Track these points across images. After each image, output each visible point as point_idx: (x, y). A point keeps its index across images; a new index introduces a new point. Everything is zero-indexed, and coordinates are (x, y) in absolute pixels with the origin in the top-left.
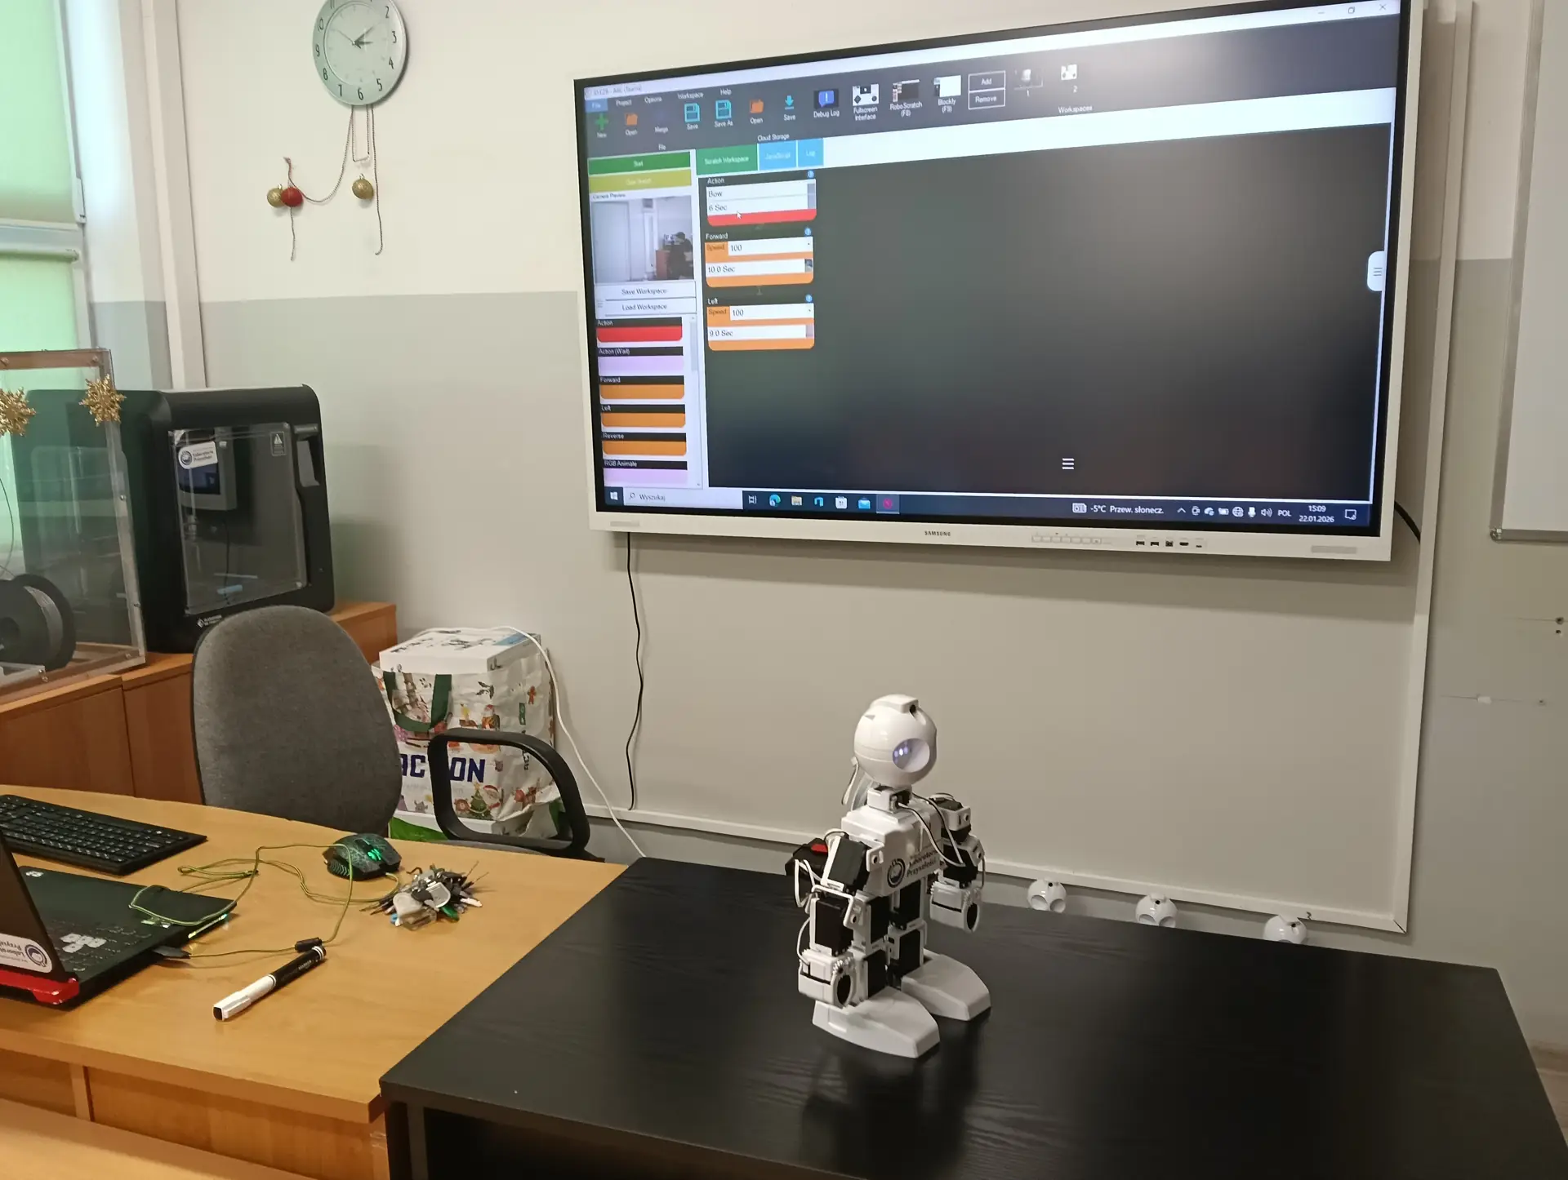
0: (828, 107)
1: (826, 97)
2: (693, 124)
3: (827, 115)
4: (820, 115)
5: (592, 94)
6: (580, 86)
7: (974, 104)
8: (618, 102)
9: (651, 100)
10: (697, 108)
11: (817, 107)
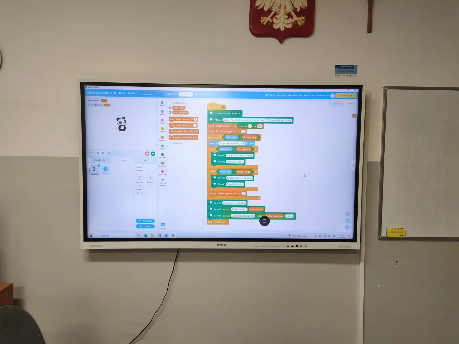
6: (83, 84)
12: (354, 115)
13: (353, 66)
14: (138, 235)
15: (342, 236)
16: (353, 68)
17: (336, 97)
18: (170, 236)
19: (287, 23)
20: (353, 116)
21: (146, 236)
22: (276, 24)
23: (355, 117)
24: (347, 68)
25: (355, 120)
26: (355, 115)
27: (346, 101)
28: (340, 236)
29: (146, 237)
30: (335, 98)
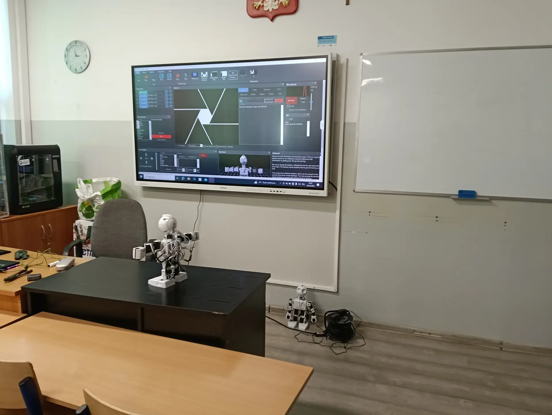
0: (195, 77)
1: (195, 74)
2: (161, 79)
3: (195, 79)
4: (193, 79)
5: (136, 70)
6: (133, 68)
7: (230, 78)
8: (143, 72)
9: (151, 72)
10: (163, 75)
11: (193, 76)
13: (333, 36)
16: (333, 38)
19: (274, 5)
22: (266, 7)
24: (328, 38)
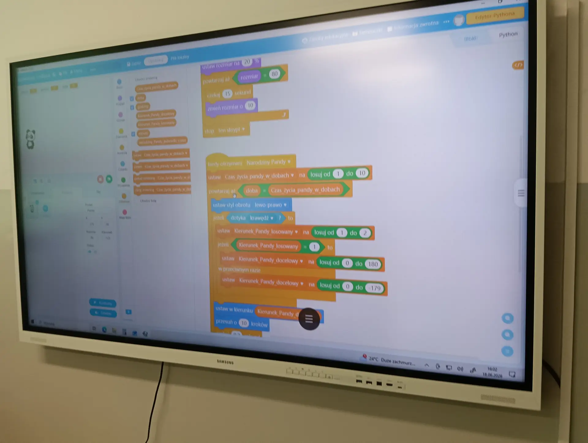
12: (517, 62)
14: (94, 328)
15: (493, 373)
17: (468, 23)
18: (140, 335)
20: (517, 66)
21: (105, 330)
23: (523, 68)
25: (523, 75)
26: (523, 62)
27: (494, 31)
28: (488, 372)
29: (104, 332)
30: (465, 25)
